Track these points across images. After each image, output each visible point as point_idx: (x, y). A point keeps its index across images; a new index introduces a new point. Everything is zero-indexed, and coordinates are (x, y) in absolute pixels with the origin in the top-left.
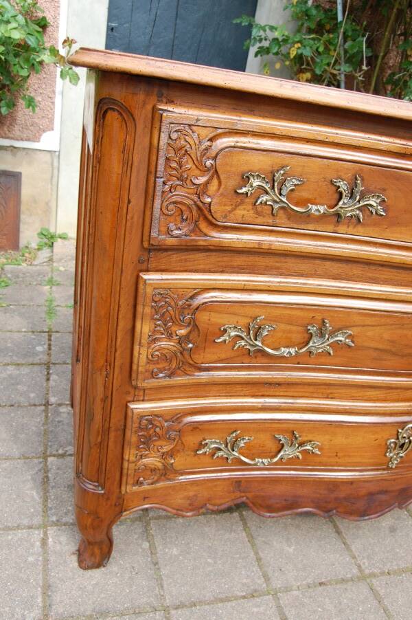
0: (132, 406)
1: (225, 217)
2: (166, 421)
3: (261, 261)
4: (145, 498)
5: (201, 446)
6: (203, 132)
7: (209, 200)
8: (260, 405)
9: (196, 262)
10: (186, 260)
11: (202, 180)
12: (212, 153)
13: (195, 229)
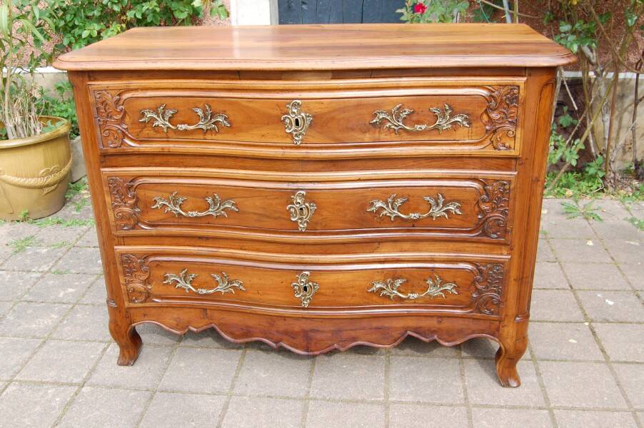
0: (115, 247)
1: (138, 135)
2: (139, 259)
3: (172, 159)
4: (145, 315)
5: (166, 278)
6: (113, 92)
7: (126, 127)
8: (195, 252)
11: (119, 117)
12: (121, 102)
13: (123, 143)
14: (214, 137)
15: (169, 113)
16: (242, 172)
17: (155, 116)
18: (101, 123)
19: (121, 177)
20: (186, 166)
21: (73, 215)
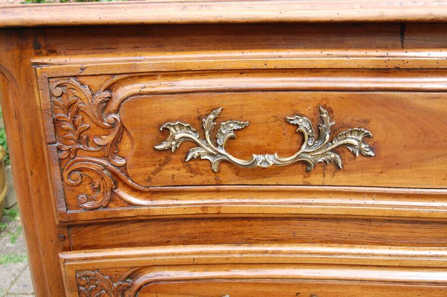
1: (149, 180)
6: (95, 82)
7: (123, 162)
9: (131, 234)
10: (118, 233)
11: (108, 139)
12: (114, 105)
13: (114, 198)
14: (328, 179)
15: (227, 130)
16: (383, 251)
17: (195, 137)
18: (64, 155)
19: (103, 270)
20: (249, 242)
21: (9, 248)
